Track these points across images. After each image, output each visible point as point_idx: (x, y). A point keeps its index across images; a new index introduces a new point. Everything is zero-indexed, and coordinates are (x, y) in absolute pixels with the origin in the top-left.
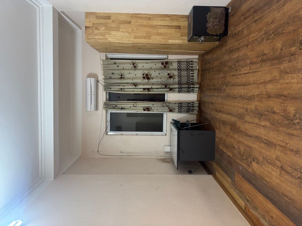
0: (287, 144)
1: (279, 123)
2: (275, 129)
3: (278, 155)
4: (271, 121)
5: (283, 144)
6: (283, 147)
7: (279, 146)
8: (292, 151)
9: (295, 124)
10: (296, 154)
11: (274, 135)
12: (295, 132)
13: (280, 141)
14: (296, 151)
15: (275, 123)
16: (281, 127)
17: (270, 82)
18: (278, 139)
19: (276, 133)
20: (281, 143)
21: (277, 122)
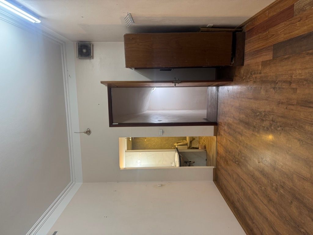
0: (286, 108)
1: (294, 128)
2: (298, 122)
3: (295, 95)
4: (303, 131)
5: (289, 107)
6: (289, 104)
7: (294, 104)
8: (282, 103)
9: (281, 126)
10: (279, 102)
11: (299, 114)
12: (280, 119)
13: (292, 110)
14: (279, 104)
15: (298, 128)
16: (292, 123)
17: (305, 179)
18: (295, 111)
19: (297, 117)
20: (292, 107)
21: (296, 129)
